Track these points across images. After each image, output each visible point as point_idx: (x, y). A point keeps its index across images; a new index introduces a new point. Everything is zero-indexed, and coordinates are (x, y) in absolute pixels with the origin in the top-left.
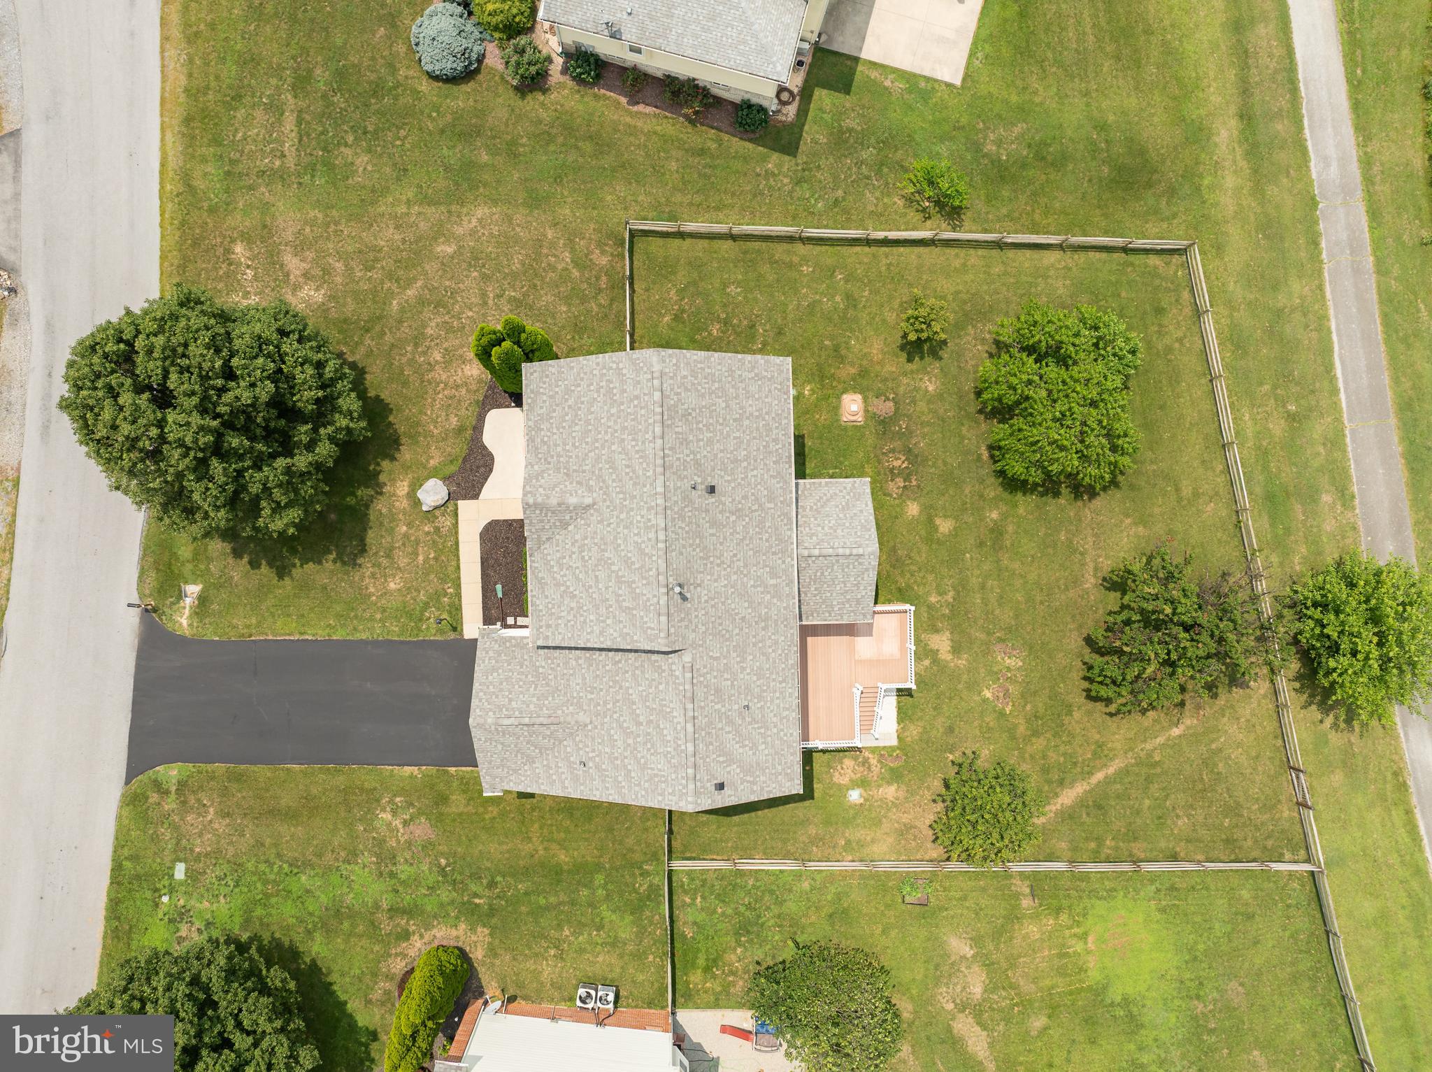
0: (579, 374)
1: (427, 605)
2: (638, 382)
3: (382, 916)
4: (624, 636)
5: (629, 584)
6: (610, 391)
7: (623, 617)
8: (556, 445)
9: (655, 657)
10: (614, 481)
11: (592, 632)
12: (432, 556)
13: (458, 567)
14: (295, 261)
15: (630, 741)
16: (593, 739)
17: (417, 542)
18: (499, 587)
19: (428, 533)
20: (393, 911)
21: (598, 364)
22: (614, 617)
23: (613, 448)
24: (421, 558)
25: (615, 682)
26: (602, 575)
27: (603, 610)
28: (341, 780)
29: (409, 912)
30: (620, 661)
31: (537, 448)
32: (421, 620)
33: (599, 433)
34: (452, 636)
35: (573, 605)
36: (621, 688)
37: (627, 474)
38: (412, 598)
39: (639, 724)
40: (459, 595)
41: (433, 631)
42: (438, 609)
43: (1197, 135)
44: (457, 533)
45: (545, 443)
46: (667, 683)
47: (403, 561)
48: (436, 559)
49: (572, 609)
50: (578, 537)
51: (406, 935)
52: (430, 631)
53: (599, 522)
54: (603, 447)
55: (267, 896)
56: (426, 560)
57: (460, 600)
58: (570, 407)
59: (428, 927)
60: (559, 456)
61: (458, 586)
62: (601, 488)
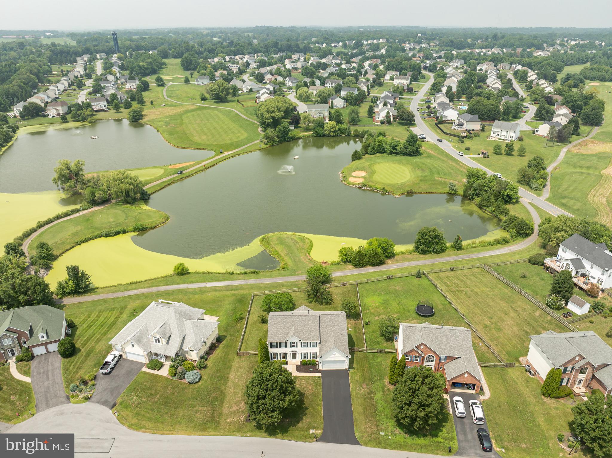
0: (271, 330)
1: (314, 382)
2: (274, 318)
3: (385, 394)
4: (317, 322)
5: (308, 321)
6: (275, 324)
7: (314, 322)
8: (283, 335)
9: (321, 320)
11: (317, 328)
13: (306, 376)
14: (234, 408)
15: (336, 325)
16: (336, 332)
17: (301, 383)
18: (310, 369)
20: (384, 392)
21: (270, 326)
23: (284, 323)
24: (304, 383)
25: (326, 328)
26: (306, 326)
27: (313, 326)
28: (354, 398)
29: (383, 389)
30: (322, 327)
31: (283, 339)
32: (318, 383)
33: (282, 326)
34: (321, 378)
36: (327, 326)
42: (315, 380)
43: (234, 295)
44: (299, 376)
46: (325, 317)
47: (305, 386)
49: (313, 332)
50: (300, 331)
51: (389, 389)
52: (320, 382)
53: (297, 326)
55: (385, 415)
56: (304, 381)
57: (313, 376)
58: (276, 332)
59: (386, 386)
61: (310, 377)
62: (291, 326)
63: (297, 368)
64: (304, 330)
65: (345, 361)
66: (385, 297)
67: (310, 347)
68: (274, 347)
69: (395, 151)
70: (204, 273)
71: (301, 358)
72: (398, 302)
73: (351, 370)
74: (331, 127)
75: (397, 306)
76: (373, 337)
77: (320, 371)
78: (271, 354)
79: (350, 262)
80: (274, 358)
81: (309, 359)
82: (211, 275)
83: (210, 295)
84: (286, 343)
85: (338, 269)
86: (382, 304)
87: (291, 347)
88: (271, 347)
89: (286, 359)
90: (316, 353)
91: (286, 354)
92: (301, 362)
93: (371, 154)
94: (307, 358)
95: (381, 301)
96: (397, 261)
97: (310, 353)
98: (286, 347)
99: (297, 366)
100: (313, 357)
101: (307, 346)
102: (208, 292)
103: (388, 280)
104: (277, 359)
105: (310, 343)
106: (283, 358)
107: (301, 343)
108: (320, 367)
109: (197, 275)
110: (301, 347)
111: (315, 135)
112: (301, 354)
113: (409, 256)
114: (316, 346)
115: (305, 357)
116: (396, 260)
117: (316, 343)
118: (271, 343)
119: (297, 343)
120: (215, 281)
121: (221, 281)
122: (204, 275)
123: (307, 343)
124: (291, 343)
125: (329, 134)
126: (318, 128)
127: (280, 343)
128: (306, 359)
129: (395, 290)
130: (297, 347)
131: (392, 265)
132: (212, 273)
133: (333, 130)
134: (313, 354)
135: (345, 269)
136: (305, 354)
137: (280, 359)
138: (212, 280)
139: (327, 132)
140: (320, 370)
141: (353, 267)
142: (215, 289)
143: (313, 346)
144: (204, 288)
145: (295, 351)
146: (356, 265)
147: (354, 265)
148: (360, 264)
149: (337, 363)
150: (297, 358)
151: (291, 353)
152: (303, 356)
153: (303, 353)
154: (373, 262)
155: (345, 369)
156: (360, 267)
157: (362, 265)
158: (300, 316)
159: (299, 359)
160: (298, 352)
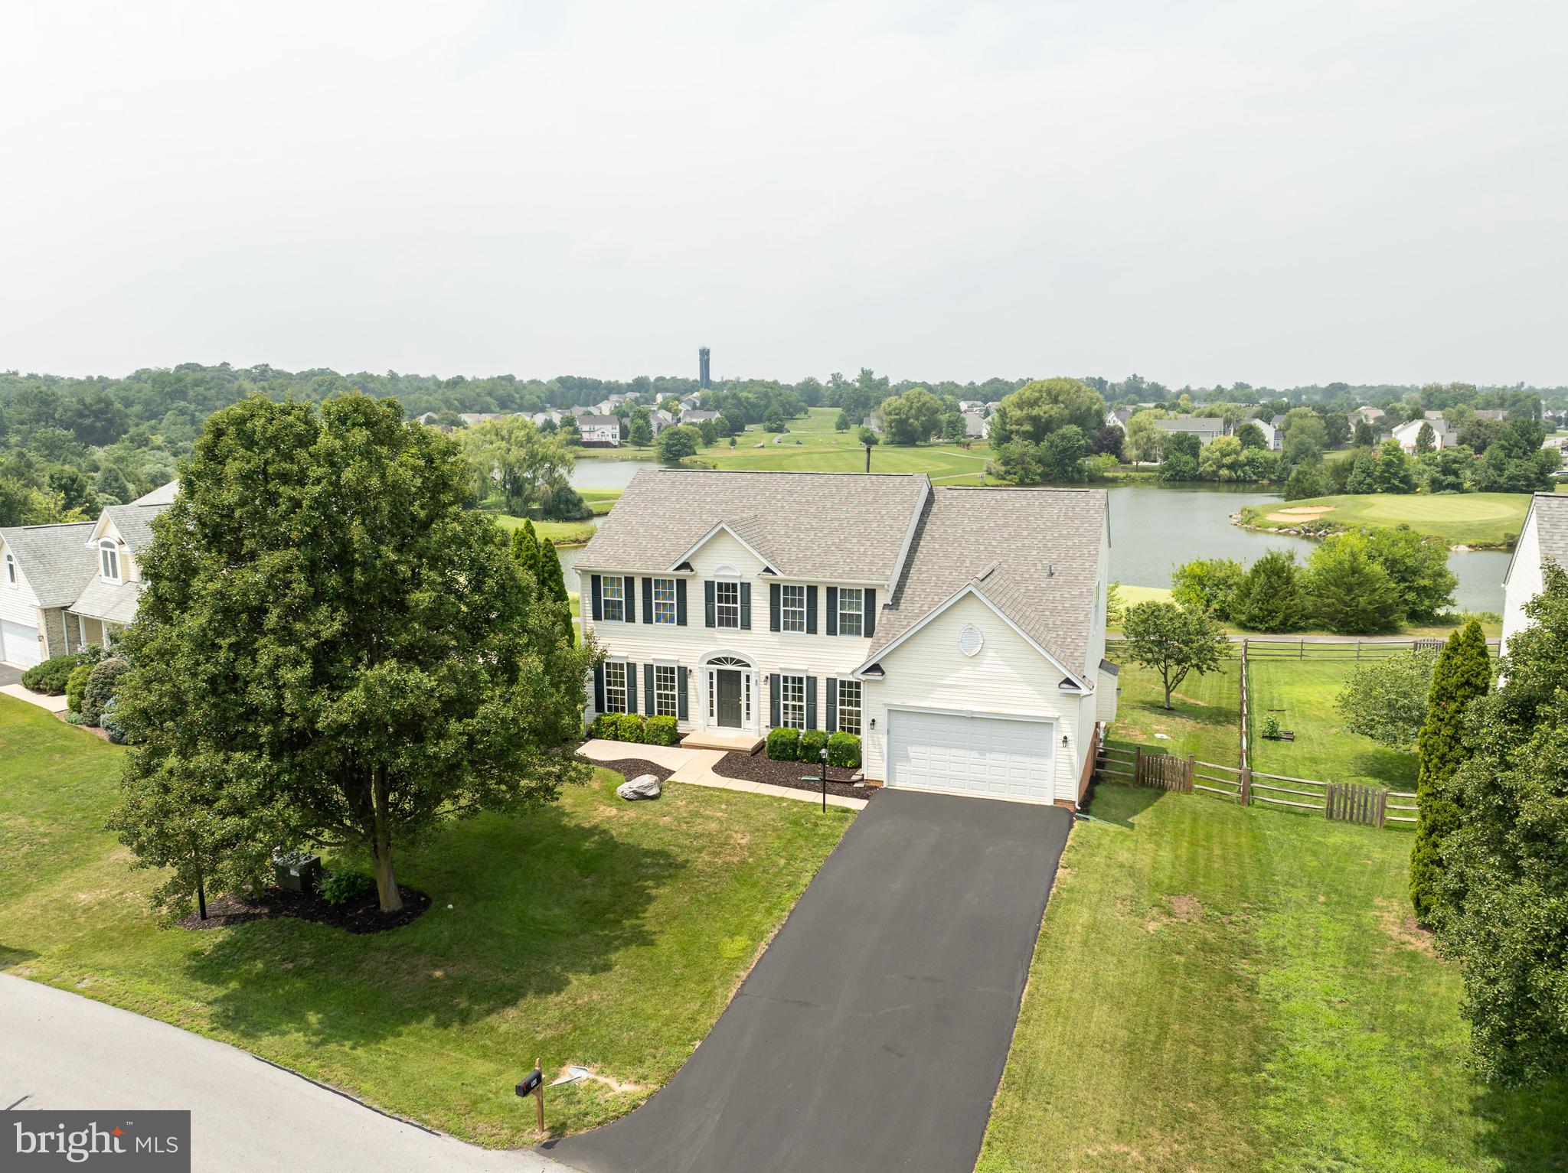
0: (620, 523)
2: (661, 481)
4: (903, 502)
5: (850, 496)
6: (654, 501)
7: (882, 502)
8: (677, 544)
9: (935, 510)
10: (741, 502)
11: (891, 526)
12: (723, 806)
15: (1025, 533)
16: (1019, 564)
18: (805, 778)
19: (690, 803)
20: (1359, 963)
22: (880, 508)
23: (709, 500)
24: (719, 814)
25: (955, 541)
26: (830, 516)
27: (870, 517)
29: (1355, 949)
31: (669, 561)
32: (813, 829)
34: (853, 815)
35: (855, 540)
36: (962, 536)
37: (740, 492)
38: (775, 831)
41: (836, 824)
42: (805, 816)
44: (707, 787)
45: (668, 553)
46: (965, 502)
48: (730, 804)
49: (859, 542)
52: (837, 830)
53: (776, 514)
54: (703, 508)
56: (724, 810)
58: (646, 531)
59: (1377, 934)
60: (688, 543)
61: (780, 799)
62: (742, 512)
63: (726, 760)
64: (807, 530)
65: (1046, 724)
67: (831, 629)
68: (613, 611)
69: (1451, 479)
71: (775, 722)
74: (1221, 451)
77: (868, 791)
78: (597, 668)
80: (615, 701)
81: (821, 726)
84: (682, 584)
87: (709, 623)
88: (597, 614)
89: (684, 713)
91: (683, 676)
92: (763, 738)
93: (1357, 492)
94: (811, 722)
97: (831, 684)
98: (682, 621)
99: (733, 753)
101: (812, 626)
104: (633, 709)
105: (832, 595)
106: (664, 701)
107: (774, 588)
108: (873, 767)
110: (775, 624)
111: (1168, 475)
112: (774, 679)
114: (870, 630)
115: (795, 713)
117: (871, 594)
118: (595, 581)
119: (746, 588)
123: (812, 592)
124: (709, 585)
125: (1215, 473)
126: (1178, 454)
127: (646, 584)
128: (801, 729)
130: (747, 625)
133: (1227, 460)
134: (850, 690)
136: (796, 685)
137: (649, 710)
139: (1207, 468)
140: (869, 785)
143: (851, 627)
145: (739, 662)
146: (1252, 618)
147: (1243, 618)
148: (1270, 612)
149: (992, 751)
150: (748, 719)
151: (711, 674)
152: (786, 707)
153: (786, 679)
154: (1340, 607)
155: (1059, 805)
156: (1272, 630)
157: (1281, 616)
158: (808, 477)
159: (759, 724)
160: (752, 671)
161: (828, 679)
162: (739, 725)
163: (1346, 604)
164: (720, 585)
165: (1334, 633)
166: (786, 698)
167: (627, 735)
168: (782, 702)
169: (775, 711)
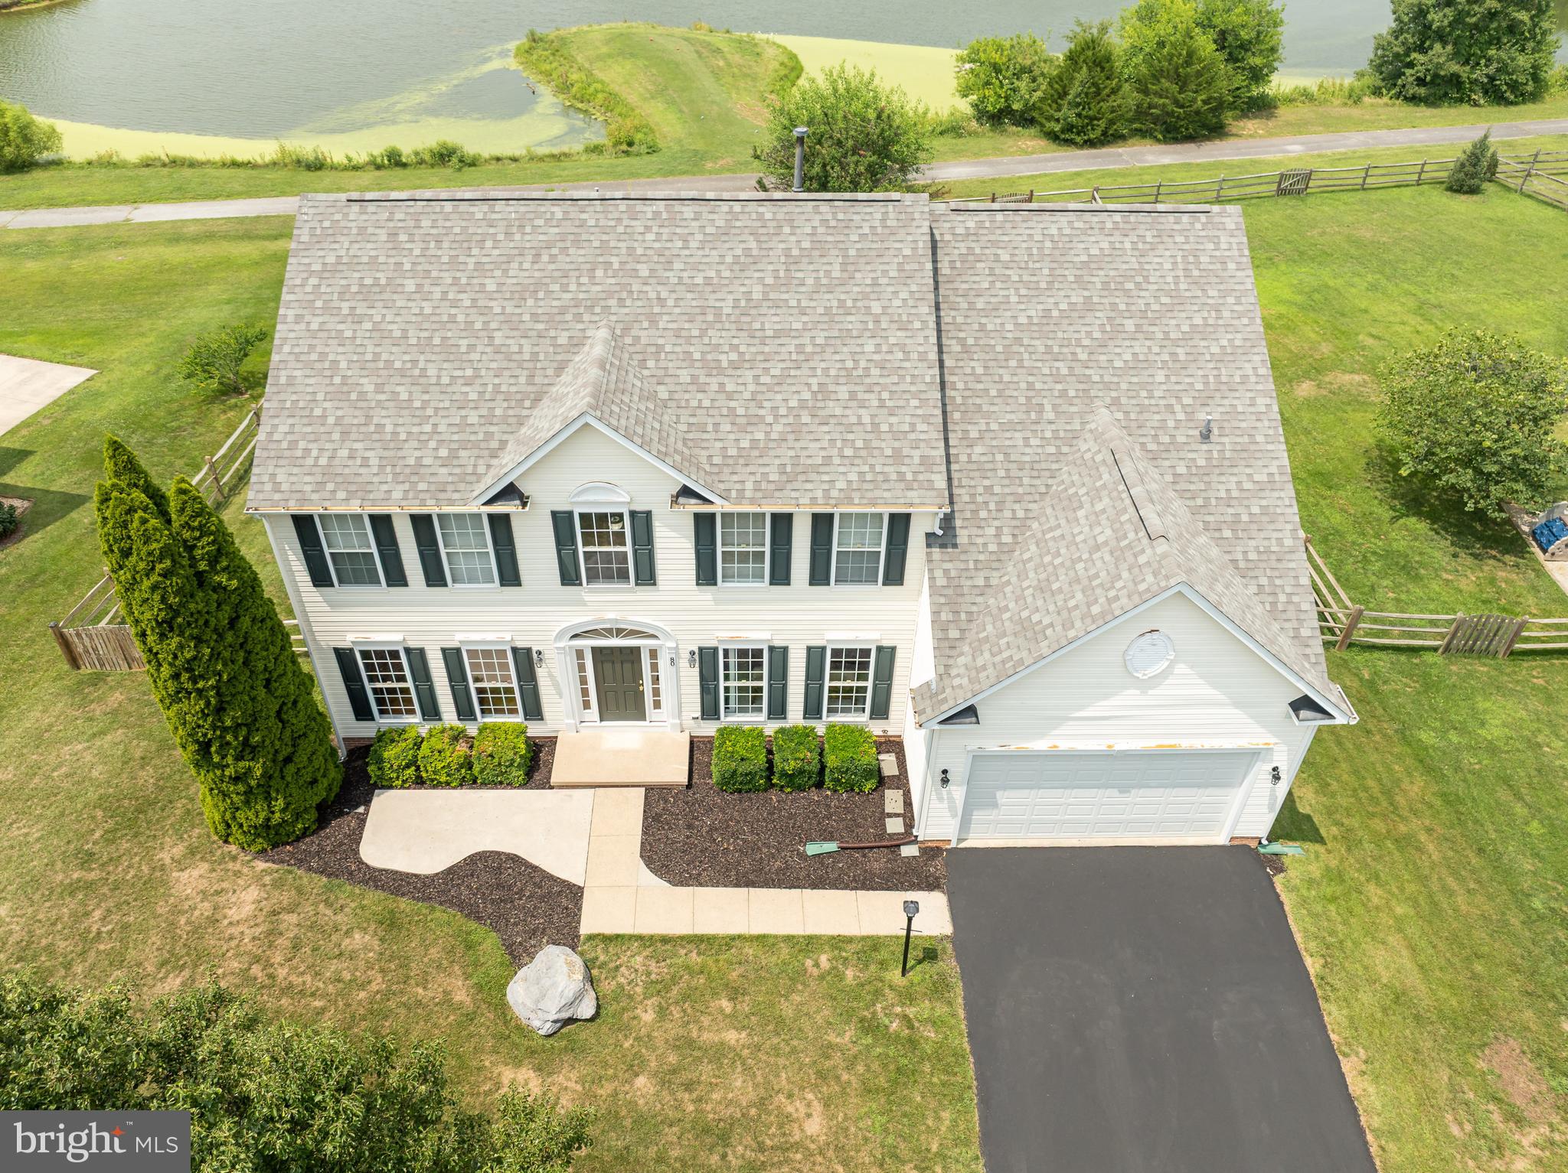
0: (309, 365)
1: (869, 1027)
2: (362, 230)
4: (906, 278)
5: (792, 262)
6: (366, 294)
7: (864, 277)
8: (464, 425)
9: (945, 269)
10: (565, 289)
11: (902, 347)
12: (726, 1005)
13: (761, 939)
15: (1130, 325)
16: (1142, 409)
17: (687, 1044)
18: (812, 849)
19: (662, 1012)
21: (298, 319)
22: (866, 296)
23: (491, 286)
24: (731, 1036)
25: (1008, 354)
26: (771, 324)
27: (852, 322)
30: (962, 342)
31: (462, 478)
32: (912, 1043)
33: (452, 320)
34: (949, 965)
35: (843, 392)
36: (1018, 341)
37: (553, 259)
38: (850, 1067)
39: (1089, 306)
40: (838, 943)
41: (941, 1010)
42: (878, 994)
44: (665, 940)
45: (453, 455)
46: (995, 244)
47: (742, 1091)
48: (734, 994)
49: (853, 396)
50: (685, 376)
53: (653, 322)
54: (486, 311)
56: (734, 1021)
57: (850, 940)
58: (379, 388)
60: (489, 420)
61: (810, 944)
62: (578, 319)
63: (653, 820)
64: (735, 366)
65: (1253, 755)
66: (1306, 274)
67: (819, 576)
68: (356, 571)
70: (147, 164)
71: (709, 711)
72: (1412, 303)
73: (1289, 850)
75: (1414, 320)
76: (1337, 519)
77: (931, 873)
78: (344, 657)
79: (1025, 119)
80: (391, 702)
81: (795, 714)
82: (187, 172)
83: (116, 262)
84: (501, 525)
85: (957, 153)
86: (1302, 308)
87: (569, 576)
88: (320, 578)
89: (534, 711)
90: (887, 655)
91: (526, 661)
92: (695, 745)
94: (778, 710)
95: (1287, 294)
96: (1300, 127)
97: (815, 655)
98: (510, 575)
99: (655, 794)
100: (850, 698)
101: (781, 575)
102: (121, 244)
103: (1283, 200)
104: (431, 711)
105: (822, 524)
106: (493, 700)
107: (704, 524)
108: (933, 818)
109: (100, 174)
110: (706, 574)
112: (706, 659)
113: (1355, 112)
114: (895, 575)
115: (750, 699)
116: (1288, 124)
117: (900, 524)
118: (304, 525)
119: (643, 522)
120: (195, 198)
121: (230, 196)
122: (147, 171)
123: (782, 523)
124: (562, 522)
127: (422, 524)
128: (758, 720)
129: (1357, 242)
130: (647, 575)
131: (1275, 141)
132: (193, 164)
134: (850, 660)
135: (1002, 152)
136: (748, 659)
137: (464, 711)
138: (180, 194)
140: (932, 852)
141: (1043, 143)
142: (175, 234)
143: (859, 571)
144: (107, 226)
145: (633, 633)
146: (1070, 128)
147: (1057, 128)
148: (1092, 119)
149: (1141, 787)
150: (657, 705)
151: (580, 654)
152: (727, 689)
153: (726, 652)
154: (1171, 107)
155: (1236, 843)
156: (1091, 144)
157: (1102, 123)
158: (688, 210)
159: (680, 715)
160: (665, 645)
161: (809, 649)
162: (642, 716)
163: (1177, 103)
164: (585, 518)
165: (1158, 141)
166: (727, 678)
167: (443, 779)
168: (722, 684)
169: (709, 698)
